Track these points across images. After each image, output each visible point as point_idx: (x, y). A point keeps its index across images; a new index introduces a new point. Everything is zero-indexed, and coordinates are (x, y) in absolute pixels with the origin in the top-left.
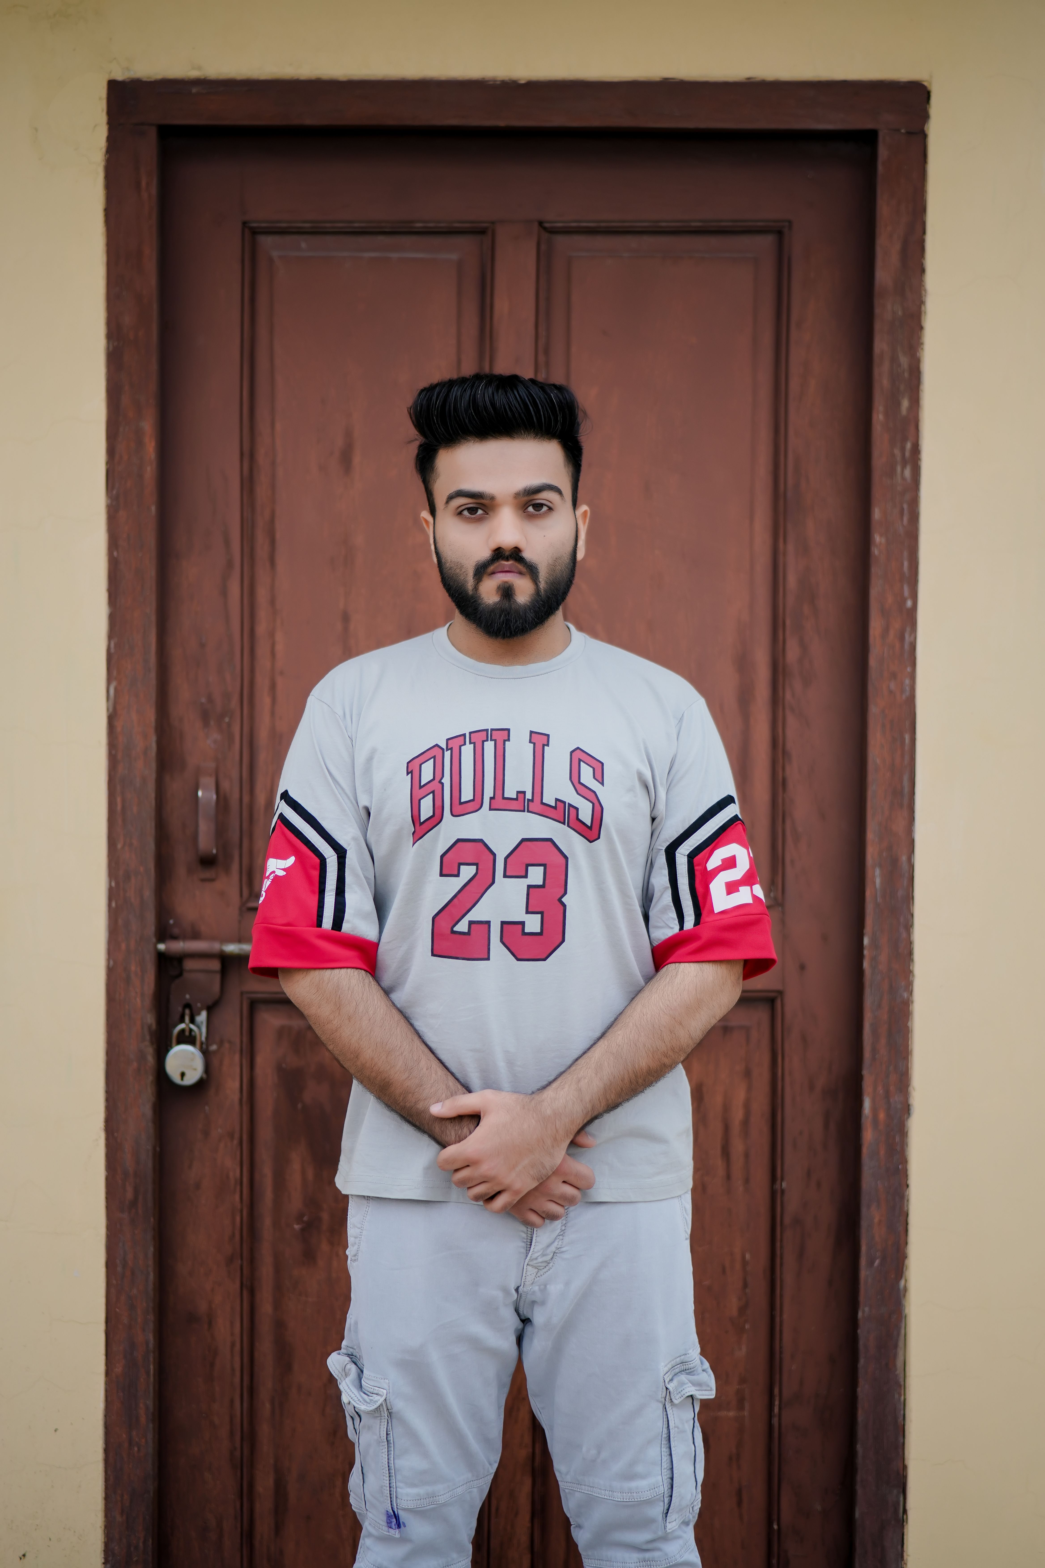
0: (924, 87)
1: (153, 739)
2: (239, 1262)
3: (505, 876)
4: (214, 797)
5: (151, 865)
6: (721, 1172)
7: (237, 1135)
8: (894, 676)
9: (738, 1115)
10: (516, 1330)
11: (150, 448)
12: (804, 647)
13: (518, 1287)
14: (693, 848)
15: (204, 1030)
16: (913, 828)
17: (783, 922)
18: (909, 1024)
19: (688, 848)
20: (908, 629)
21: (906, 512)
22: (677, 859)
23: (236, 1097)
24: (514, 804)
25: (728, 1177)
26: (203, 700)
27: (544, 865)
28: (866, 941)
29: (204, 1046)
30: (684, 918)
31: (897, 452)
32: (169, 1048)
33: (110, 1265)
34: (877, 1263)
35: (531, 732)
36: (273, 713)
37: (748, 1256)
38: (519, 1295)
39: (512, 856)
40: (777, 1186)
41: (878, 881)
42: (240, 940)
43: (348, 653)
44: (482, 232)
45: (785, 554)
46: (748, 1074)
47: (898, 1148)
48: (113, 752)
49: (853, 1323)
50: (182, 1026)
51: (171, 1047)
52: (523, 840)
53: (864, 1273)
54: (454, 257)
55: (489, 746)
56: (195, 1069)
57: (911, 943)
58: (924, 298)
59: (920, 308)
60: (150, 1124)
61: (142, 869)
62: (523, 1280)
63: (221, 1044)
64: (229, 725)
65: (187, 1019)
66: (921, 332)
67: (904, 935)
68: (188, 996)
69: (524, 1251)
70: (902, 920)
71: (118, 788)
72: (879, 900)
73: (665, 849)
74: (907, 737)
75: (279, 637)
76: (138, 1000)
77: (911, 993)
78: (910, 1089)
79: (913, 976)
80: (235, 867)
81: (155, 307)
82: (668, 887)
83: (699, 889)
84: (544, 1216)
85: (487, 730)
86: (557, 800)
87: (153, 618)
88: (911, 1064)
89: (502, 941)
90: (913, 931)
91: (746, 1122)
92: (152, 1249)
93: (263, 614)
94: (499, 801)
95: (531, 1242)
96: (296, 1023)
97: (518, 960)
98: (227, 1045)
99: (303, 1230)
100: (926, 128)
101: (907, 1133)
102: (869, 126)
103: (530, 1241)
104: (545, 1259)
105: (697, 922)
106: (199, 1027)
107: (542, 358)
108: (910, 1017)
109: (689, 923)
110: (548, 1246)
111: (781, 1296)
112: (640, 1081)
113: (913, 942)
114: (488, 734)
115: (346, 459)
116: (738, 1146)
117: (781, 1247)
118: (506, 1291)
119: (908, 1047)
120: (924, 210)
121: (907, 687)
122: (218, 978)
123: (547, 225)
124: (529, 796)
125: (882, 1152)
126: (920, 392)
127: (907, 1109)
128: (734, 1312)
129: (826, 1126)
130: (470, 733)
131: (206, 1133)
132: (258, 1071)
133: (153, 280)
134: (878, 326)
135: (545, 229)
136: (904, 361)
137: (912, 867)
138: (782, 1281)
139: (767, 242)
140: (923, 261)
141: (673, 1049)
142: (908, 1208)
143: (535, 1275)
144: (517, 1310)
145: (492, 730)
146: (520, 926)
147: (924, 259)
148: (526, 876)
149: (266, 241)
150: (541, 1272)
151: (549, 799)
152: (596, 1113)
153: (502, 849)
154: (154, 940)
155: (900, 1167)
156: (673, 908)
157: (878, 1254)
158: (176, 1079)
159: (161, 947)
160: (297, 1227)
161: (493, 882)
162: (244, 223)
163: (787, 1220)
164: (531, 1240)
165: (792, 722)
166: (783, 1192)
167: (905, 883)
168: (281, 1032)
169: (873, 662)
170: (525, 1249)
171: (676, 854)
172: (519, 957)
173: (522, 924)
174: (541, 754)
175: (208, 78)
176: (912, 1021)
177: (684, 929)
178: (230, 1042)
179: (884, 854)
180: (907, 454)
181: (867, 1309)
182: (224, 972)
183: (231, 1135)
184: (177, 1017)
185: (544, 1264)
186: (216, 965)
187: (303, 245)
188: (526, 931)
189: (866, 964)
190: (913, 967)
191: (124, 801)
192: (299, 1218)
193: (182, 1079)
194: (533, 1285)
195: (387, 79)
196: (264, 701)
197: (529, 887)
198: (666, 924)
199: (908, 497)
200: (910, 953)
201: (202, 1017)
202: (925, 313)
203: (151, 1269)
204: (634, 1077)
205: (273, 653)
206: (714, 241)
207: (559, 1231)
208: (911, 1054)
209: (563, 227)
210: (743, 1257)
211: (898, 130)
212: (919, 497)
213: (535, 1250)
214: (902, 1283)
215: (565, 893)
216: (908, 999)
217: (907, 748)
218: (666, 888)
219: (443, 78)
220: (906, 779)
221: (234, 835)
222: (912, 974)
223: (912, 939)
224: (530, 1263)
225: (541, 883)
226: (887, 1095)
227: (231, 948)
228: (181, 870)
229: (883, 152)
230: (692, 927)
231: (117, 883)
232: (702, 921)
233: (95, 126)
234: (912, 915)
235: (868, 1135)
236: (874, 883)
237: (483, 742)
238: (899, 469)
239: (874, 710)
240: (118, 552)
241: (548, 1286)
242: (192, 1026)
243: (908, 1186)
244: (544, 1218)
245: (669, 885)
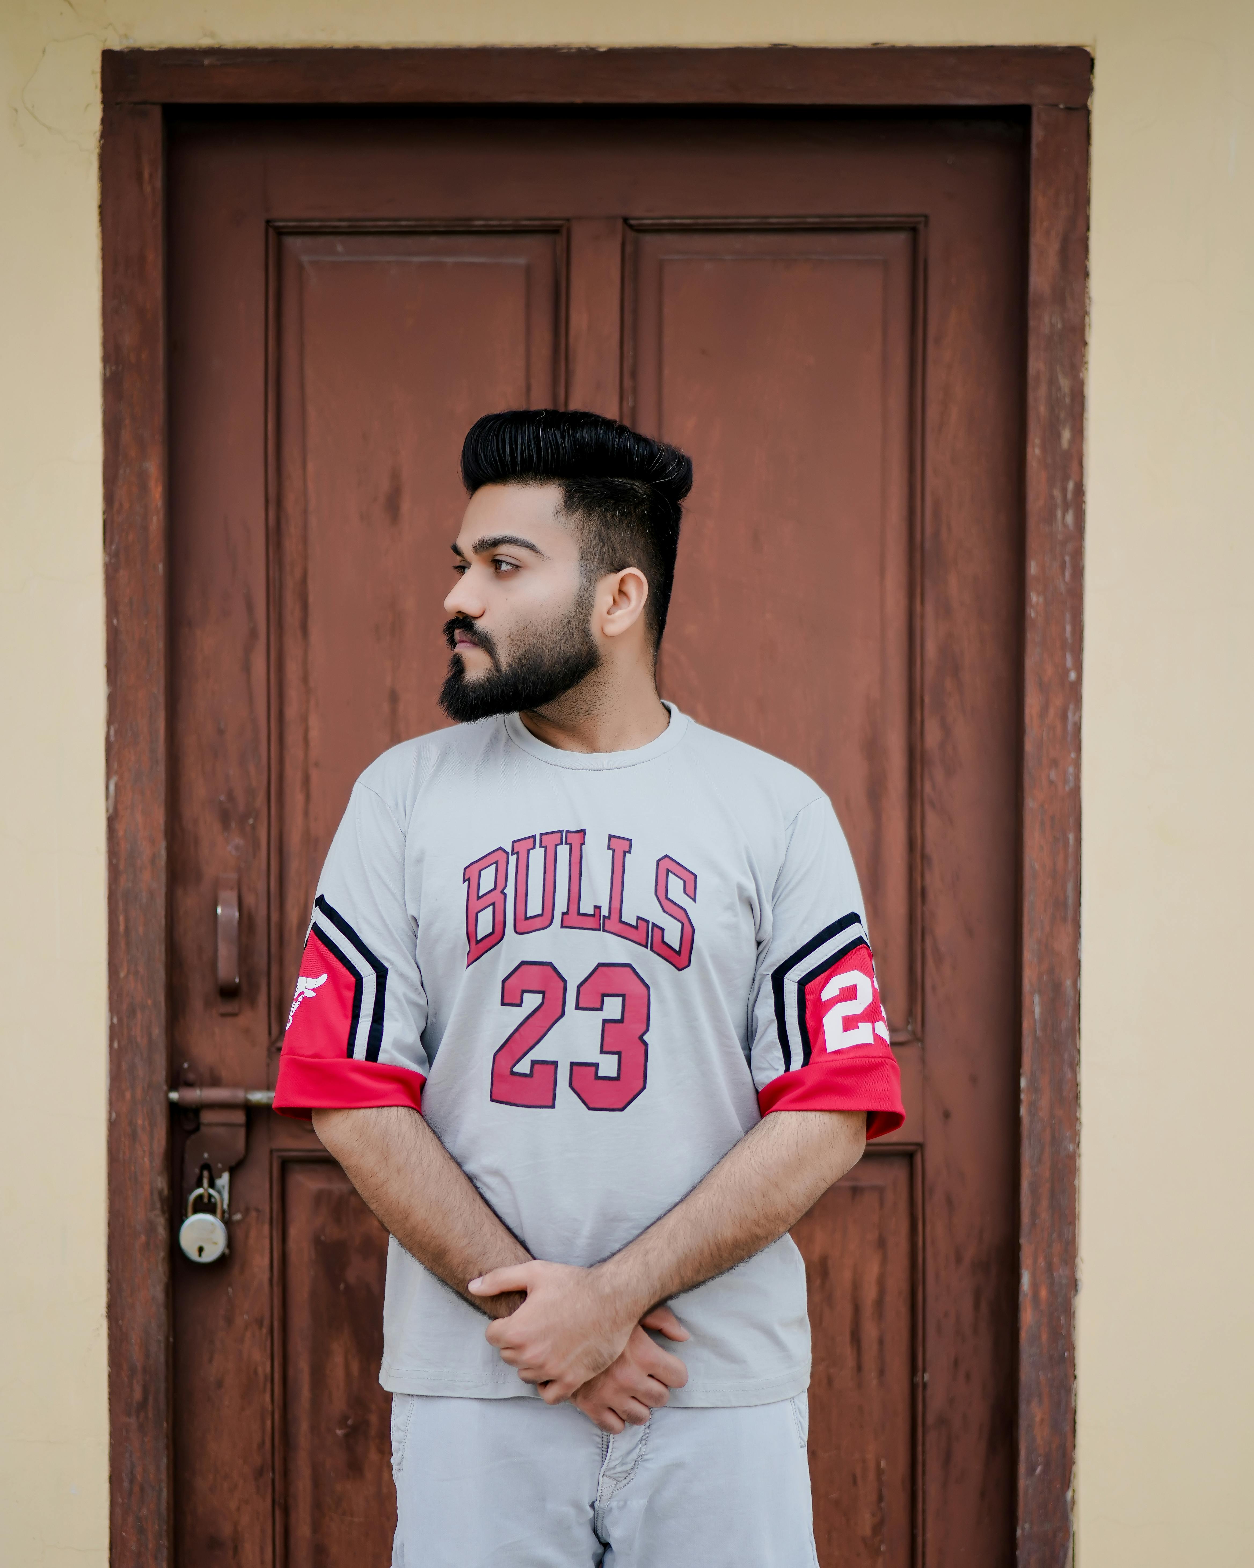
0: (1087, 53)
1: (163, 844)
2: (271, 1475)
3: (577, 1008)
4: (237, 914)
5: (161, 998)
6: (851, 1362)
7: (266, 1322)
8: (1054, 763)
9: (870, 1294)
10: (594, 1555)
11: (157, 493)
12: (946, 729)
13: (594, 1502)
14: (805, 973)
15: (226, 1196)
16: (1079, 946)
17: (923, 1061)
18: (1076, 1182)
19: (799, 973)
20: (1072, 707)
21: (1068, 565)
22: (785, 986)
23: (265, 1277)
24: (590, 922)
25: (859, 1368)
26: (222, 798)
27: (623, 996)
28: (1023, 1083)
29: (226, 1215)
30: (791, 1057)
31: (1057, 493)
32: (184, 1217)
33: (114, 1480)
34: (1039, 1470)
35: (610, 836)
36: (306, 813)
37: (883, 1463)
38: (596, 1513)
39: (586, 984)
40: (918, 1379)
41: (1037, 1010)
42: (269, 1087)
43: (396, 739)
44: (555, 231)
45: (922, 617)
46: (881, 1243)
47: (1064, 1332)
48: (114, 861)
49: (1011, 1543)
50: (200, 1191)
51: (187, 1217)
52: (600, 965)
53: (1023, 1482)
54: (522, 261)
55: (563, 851)
56: (216, 1243)
57: (1078, 1085)
58: (1088, 306)
59: (1083, 319)
60: (162, 1310)
61: (149, 1002)
62: (599, 1494)
63: (247, 1211)
64: (254, 827)
65: (205, 1182)
66: (1084, 349)
67: (1069, 1075)
68: (206, 1155)
69: (598, 1458)
70: (1066, 1056)
71: (121, 905)
72: (1038, 1033)
73: (772, 974)
74: (1071, 837)
75: (314, 722)
76: (146, 1160)
77: (1078, 1145)
78: (1078, 1260)
79: (1080, 1124)
80: (262, 999)
81: (161, 323)
82: (774, 1020)
83: (810, 1023)
84: (624, 1417)
85: (561, 832)
86: (638, 918)
87: (161, 699)
88: (1079, 1230)
89: (571, 1086)
90: (1080, 1071)
91: (880, 1302)
92: (165, 1460)
93: (293, 693)
94: (573, 918)
95: (608, 1448)
96: (337, 1187)
97: (590, 1109)
98: (253, 1214)
99: (346, 1436)
100: (1089, 103)
101: (1074, 1313)
102: (1022, 100)
103: (606, 1447)
104: (624, 1468)
105: (806, 1063)
106: (219, 1192)
107: (627, 382)
108: (1077, 1174)
109: (797, 1064)
110: (629, 1453)
111: (924, 1511)
112: (725, 1255)
113: (1080, 1083)
114: (563, 836)
115: (393, 506)
116: (870, 1331)
117: (924, 1452)
118: (577, 1506)
119: (1075, 1209)
120: (1088, 201)
121: (1071, 777)
122: (242, 1132)
123: (633, 222)
124: (605, 912)
125: (1044, 1337)
126: (1085, 421)
127: (1073, 1285)
128: (868, 1531)
129: (977, 1306)
130: (541, 835)
131: (229, 1320)
132: (292, 1245)
133: (159, 292)
134: (1033, 342)
135: (631, 227)
136: (1065, 383)
137: (1078, 993)
138: (924, 1492)
139: (898, 241)
140: (1087, 263)
141: (766, 1217)
142: (1076, 1404)
143: (613, 1487)
144: (595, 1531)
145: (567, 832)
146: (593, 1069)
147: (1088, 260)
148: (601, 1009)
149: (294, 244)
150: (621, 1485)
151: (629, 917)
152: (666, 1294)
153: (574, 976)
154: (165, 1088)
155: (1066, 1354)
156: (779, 1046)
157: (1040, 1460)
158: (193, 1255)
159: (174, 1096)
160: (339, 1432)
161: (563, 1015)
162: (268, 222)
163: (931, 1419)
164: (608, 1445)
165: (932, 818)
166: (925, 1386)
167: (1070, 1012)
168: (319, 1198)
169: (1029, 746)
170: (601, 1456)
171: (785, 980)
172: (591, 1106)
173: (596, 1065)
174: (622, 862)
175: (223, 47)
176: (1079, 1179)
177: (791, 1070)
178: (258, 1210)
179: (1045, 978)
180: (1069, 496)
181: (1027, 1526)
182: (249, 1126)
183: (260, 1323)
184: (193, 1180)
185: (624, 1475)
186: (239, 1117)
187: (340, 248)
188: (600, 1074)
189: (1023, 1111)
190: (1080, 1115)
191: (127, 920)
192: (342, 1421)
193: (200, 1255)
194: (611, 1500)
195: (439, 47)
196: (295, 798)
197: (605, 1021)
198: (770, 1065)
199: (1070, 547)
200: (1077, 1097)
201: (224, 1180)
202: (1089, 325)
203: (164, 1485)
204: (716, 1249)
205: (306, 741)
206: (834, 240)
207: (641, 1435)
208: (1078, 1219)
209: (652, 225)
210: (878, 1465)
211: (1056, 105)
212: (1084, 548)
213: (613, 1458)
214: (1069, 1494)
215: (647, 1030)
216: (1075, 1152)
217: (1071, 850)
218: (771, 1021)
219: (507, 46)
220: (1070, 886)
221: (260, 961)
222: (1078, 1122)
223: (1078, 1079)
224: (607, 1473)
225: (619, 1017)
226: (1050, 1267)
227: (258, 1097)
228: (197, 1004)
229: (1038, 133)
230: (799, 1067)
231: (120, 1020)
232: (811, 1061)
233: (88, 105)
234: (1079, 1051)
235: (1028, 1317)
236: (1033, 1012)
237: (556, 845)
238: (1059, 513)
239: (1031, 804)
240: (118, 621)
241: (629, 1502)
242: (211, 1191)
243: (1075, 1377)
244: (623, 1421)
245: (775, 1018)
